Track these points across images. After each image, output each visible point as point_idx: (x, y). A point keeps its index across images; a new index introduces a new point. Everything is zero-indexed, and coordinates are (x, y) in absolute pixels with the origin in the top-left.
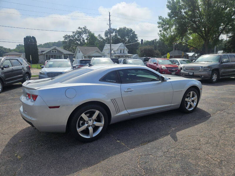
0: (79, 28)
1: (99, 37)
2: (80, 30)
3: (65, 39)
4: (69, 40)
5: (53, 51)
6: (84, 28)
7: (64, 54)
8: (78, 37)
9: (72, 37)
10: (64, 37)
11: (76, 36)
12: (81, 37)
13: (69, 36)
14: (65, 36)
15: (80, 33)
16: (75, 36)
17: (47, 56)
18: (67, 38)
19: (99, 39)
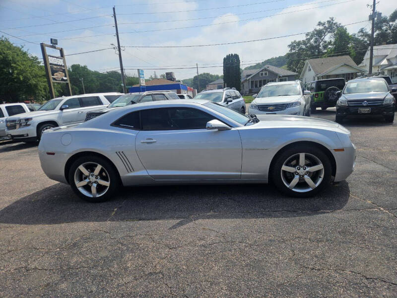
0: (320, 24)
1: (361, 34)
2: (321, 27)
3: (291, 49)
4: (298, 50)
5: (262, 74)
6: (328, 21)
7: (280, 77)
8: (315, 42)
9: (304, 43)
10: (289, 46)
11: (312, 41)
12: (322, 40)
13: (299, 43)
14: (292, 43)
15: (320, 34)
16: (309, 40)
17: (252, 82)
18: (294, 46)
19: (360, 38)
